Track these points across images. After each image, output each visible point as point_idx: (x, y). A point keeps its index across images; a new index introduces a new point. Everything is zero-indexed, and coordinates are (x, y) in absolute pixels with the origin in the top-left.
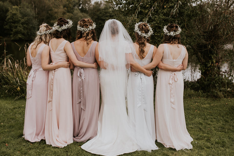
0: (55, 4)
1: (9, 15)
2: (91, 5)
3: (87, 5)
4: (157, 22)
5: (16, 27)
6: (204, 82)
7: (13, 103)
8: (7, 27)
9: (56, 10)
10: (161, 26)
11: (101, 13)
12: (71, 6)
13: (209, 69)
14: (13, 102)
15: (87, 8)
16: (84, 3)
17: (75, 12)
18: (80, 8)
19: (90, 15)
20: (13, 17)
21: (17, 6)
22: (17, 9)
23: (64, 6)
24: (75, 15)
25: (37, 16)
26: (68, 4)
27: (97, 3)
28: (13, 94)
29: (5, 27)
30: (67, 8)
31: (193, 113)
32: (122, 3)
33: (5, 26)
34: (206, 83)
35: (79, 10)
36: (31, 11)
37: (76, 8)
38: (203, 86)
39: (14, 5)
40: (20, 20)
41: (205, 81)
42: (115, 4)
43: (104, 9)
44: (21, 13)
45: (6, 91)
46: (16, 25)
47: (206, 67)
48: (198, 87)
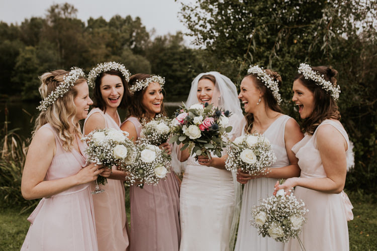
0: (92, 43)
1: (19, 61)
2: (150, 42)
3: (143, 42)
4: (281, 68)
5: (31, 79)
6: (364, 173)
7: (17, 220)
8: (16, 79)
9: (94, 51)
10: (287, 75)
11: (165, 55)
12: (118, 44)
13: (372, 149)
14: (16, 218)
15: (143, 47)
16: (138, 39)
17: (125, 53)
18: (133, 46)
19: (148, 58)
20: (26, 64)
21: (33, 45)
22: (32, 51)
23: (108, 45)
24: (125, 59)
25: (64, 61)
26: (114, 42)
27: (159, 39)
28: (17, 203)
29: (12, 80)
30: (112, 47)
31: (358, 239)
32: (215, 36)
33: (12, 77)
34: (369, 175)
35: (129, 51)
36: (54, 54)
37: (126, 47)
38: (364, 182)
39: (28, 45)
40: (36, 69)
41: (367, 172)
42: (201, 39)
43: (171, 48)
44: (38, 57)
45: (6, 197)
46: (31, 75)
47: (365, 146)
48: (354, 183)
